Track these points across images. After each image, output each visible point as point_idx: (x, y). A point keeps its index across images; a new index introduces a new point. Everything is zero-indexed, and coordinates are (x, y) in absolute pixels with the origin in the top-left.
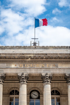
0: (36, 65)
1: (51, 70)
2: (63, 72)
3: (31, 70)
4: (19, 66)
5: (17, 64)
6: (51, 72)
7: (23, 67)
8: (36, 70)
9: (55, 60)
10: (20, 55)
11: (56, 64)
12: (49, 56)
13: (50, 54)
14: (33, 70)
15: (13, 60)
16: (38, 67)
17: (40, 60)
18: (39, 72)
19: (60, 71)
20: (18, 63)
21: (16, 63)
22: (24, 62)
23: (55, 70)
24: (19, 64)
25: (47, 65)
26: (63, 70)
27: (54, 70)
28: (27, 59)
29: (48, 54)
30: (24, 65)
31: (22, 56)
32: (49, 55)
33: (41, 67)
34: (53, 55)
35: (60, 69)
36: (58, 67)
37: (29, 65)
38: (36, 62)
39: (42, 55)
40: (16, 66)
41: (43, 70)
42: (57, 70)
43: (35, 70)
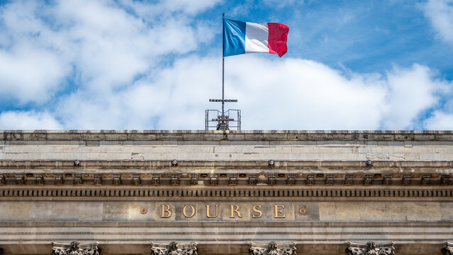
0: (226, 210)
1: (288, 230)
2: (338, 237)
3: (208, 230)
4: (159, 213)
5: (149, 205)
6: (291, 237)
7: (173, 218)
8: (229, 230)
9: (305, 187)
10: (160, 168)
11: (309, 205)
12: (281, 171)
13: (285, 164)
14: (216, 230)
15: (134, 187)
16: (237, 219)
17: (244, 187)
18: (241, 237)
19: (326, 234)
20: (155, 201)
21: (146, 201)
22: (176, 198)
23: (307, 230)
24: (158, 205)
25: (275, 211)
26: (339, 230)
27: (302, 230)
28: (192, 183)
29: (277, 164)
30: (179, 210)
32: (280, 167)
33: (247, 218)
34: (298, 168)
35: (327, 225)
36: (317, 217)
37: (200, 211)
38: (227, 197)
39: (253, 167)
40: (144, 212)
41: (256, 230)
42: (315, 230)
43: (223, 230)
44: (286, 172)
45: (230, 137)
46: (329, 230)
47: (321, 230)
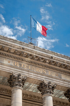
0: (35, 69)
1: (54, 79)
2: (67, 85)
3: (30, 73)
4: (14, 64)
5: (11, 61)
6: (54, 81)
7: (19, 67)
8: (36, 75)
9: (59, 68)
10: (18, 48)
11: (59, 74)
12: (54, 60)
13: (56, 59)
14: (32, 74)
15: (7, 53)
16: (38, 72)
17: (42, 63)
18: (40, 78)
19: (64, 83)
20: (13, 60)
21: (10, 59)
22: (20, 60)
23: (59, 81)
24: (14, 61)
25: (49, 73)
26: (67, 83)
27: (57, 80)
28: (27, 57)
29: (54, 58)
30: (20, 65)
31: (22, 50)
32: (54, 59)
34: (59, 61)
35: (64, 80)
36: (61, 78)
37: (27, 67)
38: (36, 65)
39: (47, 57)
40: (9, 62)
41: (44, 77)
42: (61, 81)
43: (34, 74)
44: (56, 61)
45: (36, 48)
46: (65, 82)
47: (63, 82)
